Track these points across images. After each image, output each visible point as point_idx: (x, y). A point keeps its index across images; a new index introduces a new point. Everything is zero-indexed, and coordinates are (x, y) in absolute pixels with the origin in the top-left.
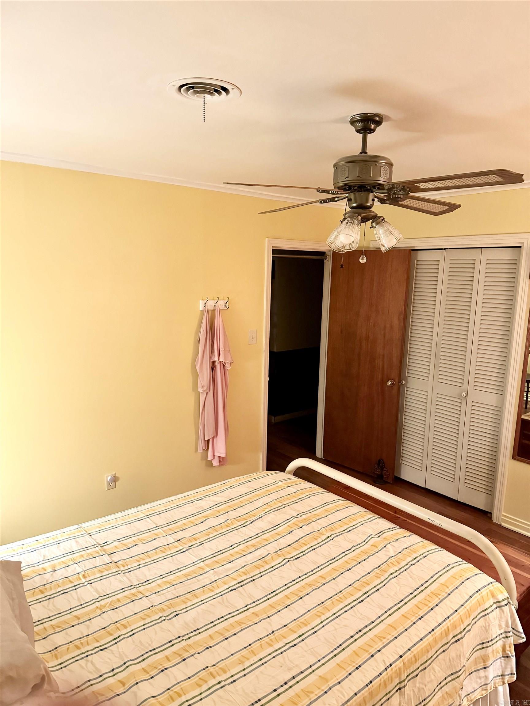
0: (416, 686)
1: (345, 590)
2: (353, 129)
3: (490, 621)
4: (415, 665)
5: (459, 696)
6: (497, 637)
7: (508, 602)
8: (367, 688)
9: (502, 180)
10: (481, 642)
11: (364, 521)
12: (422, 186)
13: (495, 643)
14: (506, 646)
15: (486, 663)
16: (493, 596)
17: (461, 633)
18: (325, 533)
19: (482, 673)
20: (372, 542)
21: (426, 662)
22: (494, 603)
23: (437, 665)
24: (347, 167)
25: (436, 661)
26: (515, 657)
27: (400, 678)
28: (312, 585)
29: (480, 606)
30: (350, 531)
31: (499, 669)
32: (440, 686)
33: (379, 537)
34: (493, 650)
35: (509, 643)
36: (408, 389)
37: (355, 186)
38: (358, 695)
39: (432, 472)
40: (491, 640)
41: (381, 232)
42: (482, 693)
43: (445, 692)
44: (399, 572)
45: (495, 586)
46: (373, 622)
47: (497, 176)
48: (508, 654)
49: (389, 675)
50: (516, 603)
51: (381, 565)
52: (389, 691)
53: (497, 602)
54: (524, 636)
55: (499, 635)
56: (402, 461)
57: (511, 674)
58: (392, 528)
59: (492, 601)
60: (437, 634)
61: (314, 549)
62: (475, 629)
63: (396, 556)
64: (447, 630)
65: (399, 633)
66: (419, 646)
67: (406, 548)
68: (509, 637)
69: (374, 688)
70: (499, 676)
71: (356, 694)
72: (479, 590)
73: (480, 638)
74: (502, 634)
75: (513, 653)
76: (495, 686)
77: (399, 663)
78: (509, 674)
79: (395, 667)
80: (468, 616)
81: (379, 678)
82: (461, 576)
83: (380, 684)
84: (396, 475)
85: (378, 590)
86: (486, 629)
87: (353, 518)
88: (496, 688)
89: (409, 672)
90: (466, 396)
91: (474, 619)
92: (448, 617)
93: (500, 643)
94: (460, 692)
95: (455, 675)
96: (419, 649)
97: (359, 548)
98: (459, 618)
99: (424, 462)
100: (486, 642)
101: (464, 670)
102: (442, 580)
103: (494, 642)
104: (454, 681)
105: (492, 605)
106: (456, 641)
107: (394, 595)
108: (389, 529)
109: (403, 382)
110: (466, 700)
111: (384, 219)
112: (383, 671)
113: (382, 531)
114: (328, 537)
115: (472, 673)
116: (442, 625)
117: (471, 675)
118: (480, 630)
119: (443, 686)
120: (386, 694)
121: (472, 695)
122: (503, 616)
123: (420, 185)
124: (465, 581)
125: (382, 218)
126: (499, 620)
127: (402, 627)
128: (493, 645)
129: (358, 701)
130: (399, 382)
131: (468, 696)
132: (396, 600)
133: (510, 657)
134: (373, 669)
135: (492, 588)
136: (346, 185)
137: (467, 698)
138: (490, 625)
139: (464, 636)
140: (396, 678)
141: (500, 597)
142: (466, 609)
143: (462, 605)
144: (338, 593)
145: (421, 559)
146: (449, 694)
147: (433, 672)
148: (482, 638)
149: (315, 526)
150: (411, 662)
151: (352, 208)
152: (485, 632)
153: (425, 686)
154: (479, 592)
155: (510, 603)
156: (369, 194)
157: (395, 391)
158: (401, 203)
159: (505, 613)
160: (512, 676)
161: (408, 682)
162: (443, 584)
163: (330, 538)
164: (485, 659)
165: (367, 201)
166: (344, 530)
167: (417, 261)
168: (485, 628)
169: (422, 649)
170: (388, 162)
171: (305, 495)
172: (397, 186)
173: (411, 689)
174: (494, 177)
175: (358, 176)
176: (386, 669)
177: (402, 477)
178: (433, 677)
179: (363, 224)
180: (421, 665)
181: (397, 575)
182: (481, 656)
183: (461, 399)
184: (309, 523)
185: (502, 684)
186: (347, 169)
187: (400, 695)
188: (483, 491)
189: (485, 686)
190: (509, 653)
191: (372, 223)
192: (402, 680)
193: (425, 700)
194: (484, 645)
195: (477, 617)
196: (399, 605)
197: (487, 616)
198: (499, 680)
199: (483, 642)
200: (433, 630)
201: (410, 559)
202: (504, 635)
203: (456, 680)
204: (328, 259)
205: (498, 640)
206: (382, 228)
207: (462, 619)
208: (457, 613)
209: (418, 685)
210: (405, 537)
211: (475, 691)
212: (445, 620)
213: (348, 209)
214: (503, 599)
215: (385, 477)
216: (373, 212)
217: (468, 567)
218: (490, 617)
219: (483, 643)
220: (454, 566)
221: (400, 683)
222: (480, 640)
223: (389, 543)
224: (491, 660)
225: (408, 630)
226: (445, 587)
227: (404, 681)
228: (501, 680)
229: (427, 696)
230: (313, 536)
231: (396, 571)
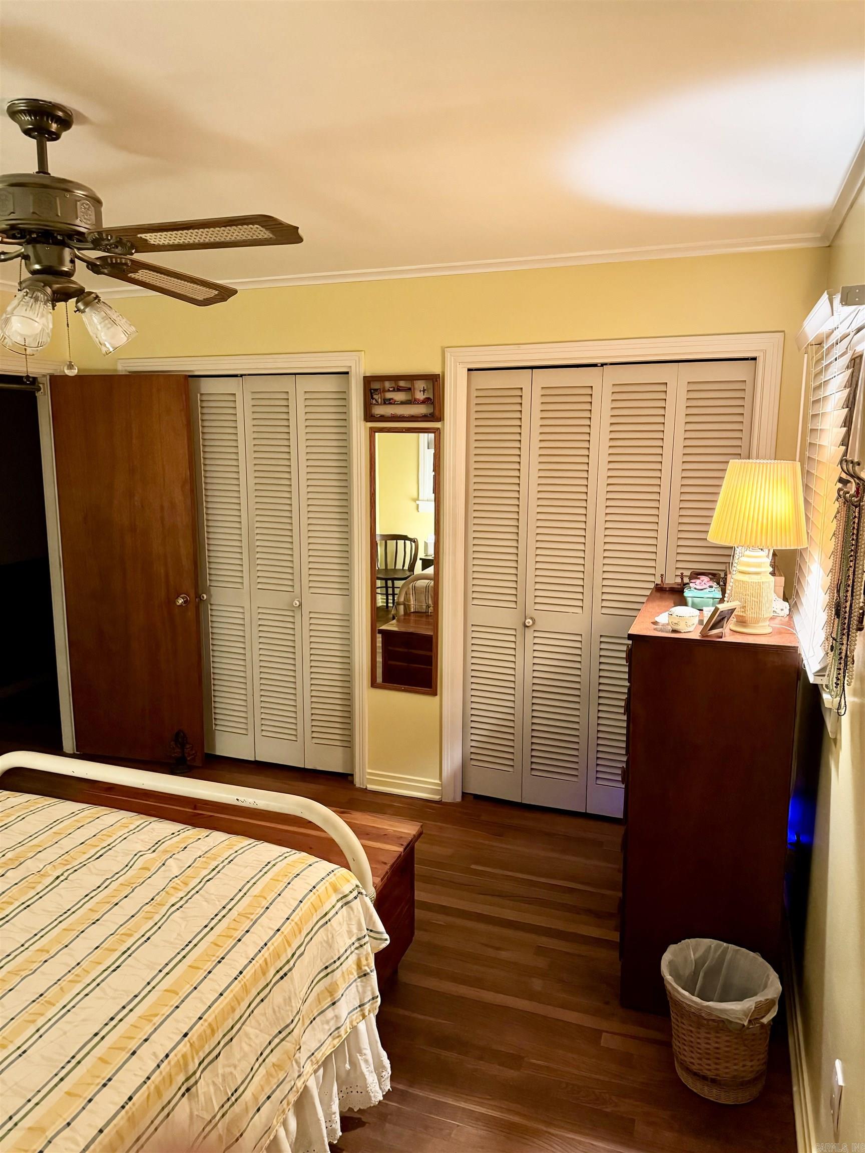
0: (217, 1075)
1: (87, 958)
2: (16, 127)
3: (334, 929)
4: (212, 1039)
5: (297, 1062)
6: (346, 951)
7: (359, 893)
8: (123, 1111)
9: (271, 236)
10: (324, 967)
11: (128, 832)
12: (153, 238)
13: (344, 961)
14: (362, 959)
15: (335, 996)
16: (336, 890)
17: (288, 962)
18: (50, 872)
19: (330, 1014)
20: (140, 863)
21: (232, 1028)
22: (338, 901)
23: (252, 1027)
24: (10, 193)
25: (250, 1021)
26: (375, 972)
27: (186, 1071)
28: (20, 971)
29: (316, 911)
30: (101, 856)
31: (354, 998)
32: (261, 1060)
33: (154, 851)
34: (343, 973)
35: (365, 953)
36: (214, 608)
37: (34, 232)
38: (105, 1131)
39: (264, 733)
40: (339, 959)
41: (96, 321)
42: (334, 1044)
43: (272, 1064)
44: (185, 899)
45: (338, 874)
46: (136, 996)
47: (262, 227)
48: (366, 970)
49: (164, 1073)
50: (372, 892)
51: (154, 897)
52: (167, 1101)
53: (342, 898)
54: (387, 936)
55: (350, 946)
56: (215, 727)
57: (373, 999)
58: (179, 831)
59: (334, 898)
60: (247, 977)
61: (28, 906)
62: (312, 950)
63: (183, 874)
64: (264, 965)
65: (182, 999)
66: (218, 1006)
67: (200, 857)
68: (365, 944)
69: (137, 1106)
70: (357, 1008)
71: (101, 1131)
72: (314, 887)
73: (321, 960)
74: (353, 944)
75: (372, 967)
76: (352, 1025)
77: (184, 1047)
78: (369, 1001)
79: (176, 1055)
80: (297, 932)
81: (146, 1086)
82: (287, 874)
83: (149, 1096)
84: (206, 751)
85: (149, 939)
86: (329, 944)
87: (108, 834)
88: (355, 1029)
89: (202, 1055)
90: (301, 605)
91: (308, 934)
92: (266, 944)
93: (353, 958)
94: (297, 1055)
95: (284, 1032)
96: (217, 1012)
97: (117, 879)
98: (283, 939)
99: (250, 720)
100: (331, 965)
101: (299, 1019)
102: (255, 891)
103: (342, 960)
104: (284, 1042)
105: (336, 904)
106: (282, 978)
107: (176, 939)
108: (173, 834)
109: (203, 597)
110: (310, 1063)
111: (97, 297)
112: (154, 1071)
113: (159, 841)
114: (58, 877)
115: (314, 1019)
116: (256, 959)
117: (314, 1022)
118: (320, 947)
119: (267, 1056)
120: (163, 1109)
121: (318, 1053)
122: (352, 916)
123: (148, 238)
124: (292, 879)
125: (93, 295)
126: (348, 924)
127: (188, 986)
128: (341, 964)
129: (106, 1141)
130: (196, 598)
131: (313, 1057)
132: (178, 946)
133: (368, 974)
134: (135, 1075)
135: (334, 878)
136: (13, 227)
137: (311, 1061)
138: (334, 937)
139: (294, 965)
140: (177, 1074)
141: (346, 889)
142: (293, 923)
143: (288, 919)
144: (73, 968)
145: (224, 867)
146: (278, 1066)
147: (247, 1040)
148: (324, 960)
149: (32, 866)
150: (204, 1039)
151: (34, 272)
152: (328, 948)
153: (235, 1067)
154: (314, 890)
155: (361, 893)
156: (62, 250)
157: (191, 614)
158: (132, 275)
159: (355, 911)
160: (375, 1000)
161: (202, 1072)
162: (258, 895)
163: (62, 878)
164: (331, 990)
165: (61, 262)
166: (90, 858)
167: (202, 394)
168: (327, 942)
169: (223, 1009)
170: (90, 195)
171: (14, 817)
172: (107, 236)
173: (210, 1081)
174: (257, 228)
175: (34, 213)
176: (158, 1066)
177: (218, 753)
178: (246, 1048)
179: (61, 305)
180: (224, 1036)
181: (183, 905)
182: (326, 988)
183: (293, 611)
184: (21, 864)
185: (361, 1018)
186: (11, 196)
187: (189, 1099)
188: (338, 743)
189: (336, 1032)
190: (366, 968)
191: (77, 302)
192: (190, 1073)
193: (236, 1091)
194: (329, 970)
195: (312, 929)
196: (183, 953)
197: (329, 923)
198: (356, 1014)
199: (327, 964)
200: (241, 973)
201: (206, 872)
202: (357, 945)
203: (287, 1039)
204: (42, 391)
205: (349, 955)
206: (96, 312)
207: (289, 939)
208: (279, 932)
209: (220, 1071)
210: (200, 839)
211: (322, 1045)
212: (260, 951)
213: (26, 275)
214: (351, 890)
215: (189, 759)
216: (74, 283)
217: (299, 859)
218: (333, 924)
219: (326, 968)
220: (277, 863)
221: (187, 1079)
222: (322, 964)
223: (171, 857)
224: (341, 989)
225: (198, 988)
226: (261, 899)
227: (195, 1073)
228: (359, 1013)
229: (239, 1082)
230: (27, 883)
231: (182, 898)
